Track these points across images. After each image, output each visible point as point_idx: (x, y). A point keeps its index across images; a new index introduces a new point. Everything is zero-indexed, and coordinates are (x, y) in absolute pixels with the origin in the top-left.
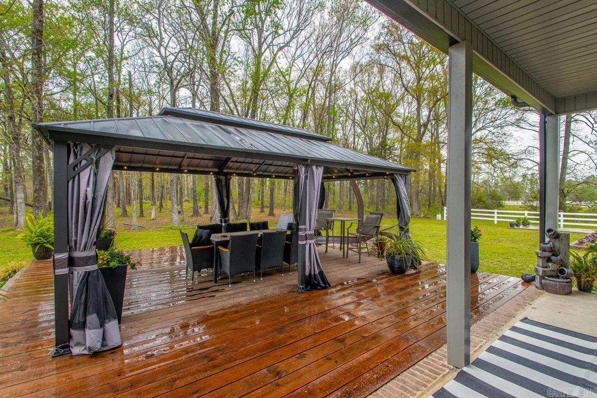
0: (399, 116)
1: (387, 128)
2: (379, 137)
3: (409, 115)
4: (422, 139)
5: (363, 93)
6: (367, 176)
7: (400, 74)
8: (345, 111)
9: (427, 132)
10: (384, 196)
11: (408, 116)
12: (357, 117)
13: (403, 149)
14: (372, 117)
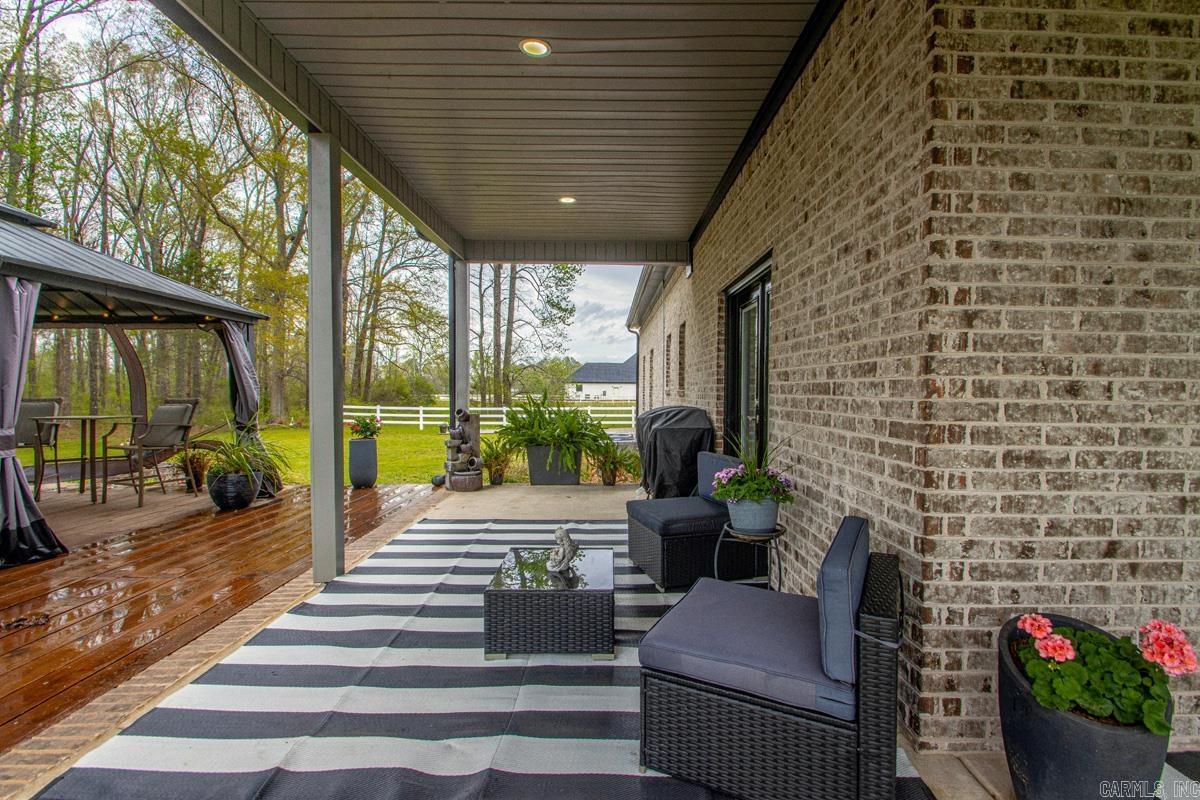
0: (235, 207)
1: (203, 225)
2: (180, 241)
3: (260, 209)
4: (288, 265)
5: (130, 126)
6: (155, 322)
7: (234, 113)
8: (74, 157)
9: (299, 253)
10: (197, 384)
11: (255, 212)
12: (114, 179)
13: (247, 280)
14: (158, 187)
